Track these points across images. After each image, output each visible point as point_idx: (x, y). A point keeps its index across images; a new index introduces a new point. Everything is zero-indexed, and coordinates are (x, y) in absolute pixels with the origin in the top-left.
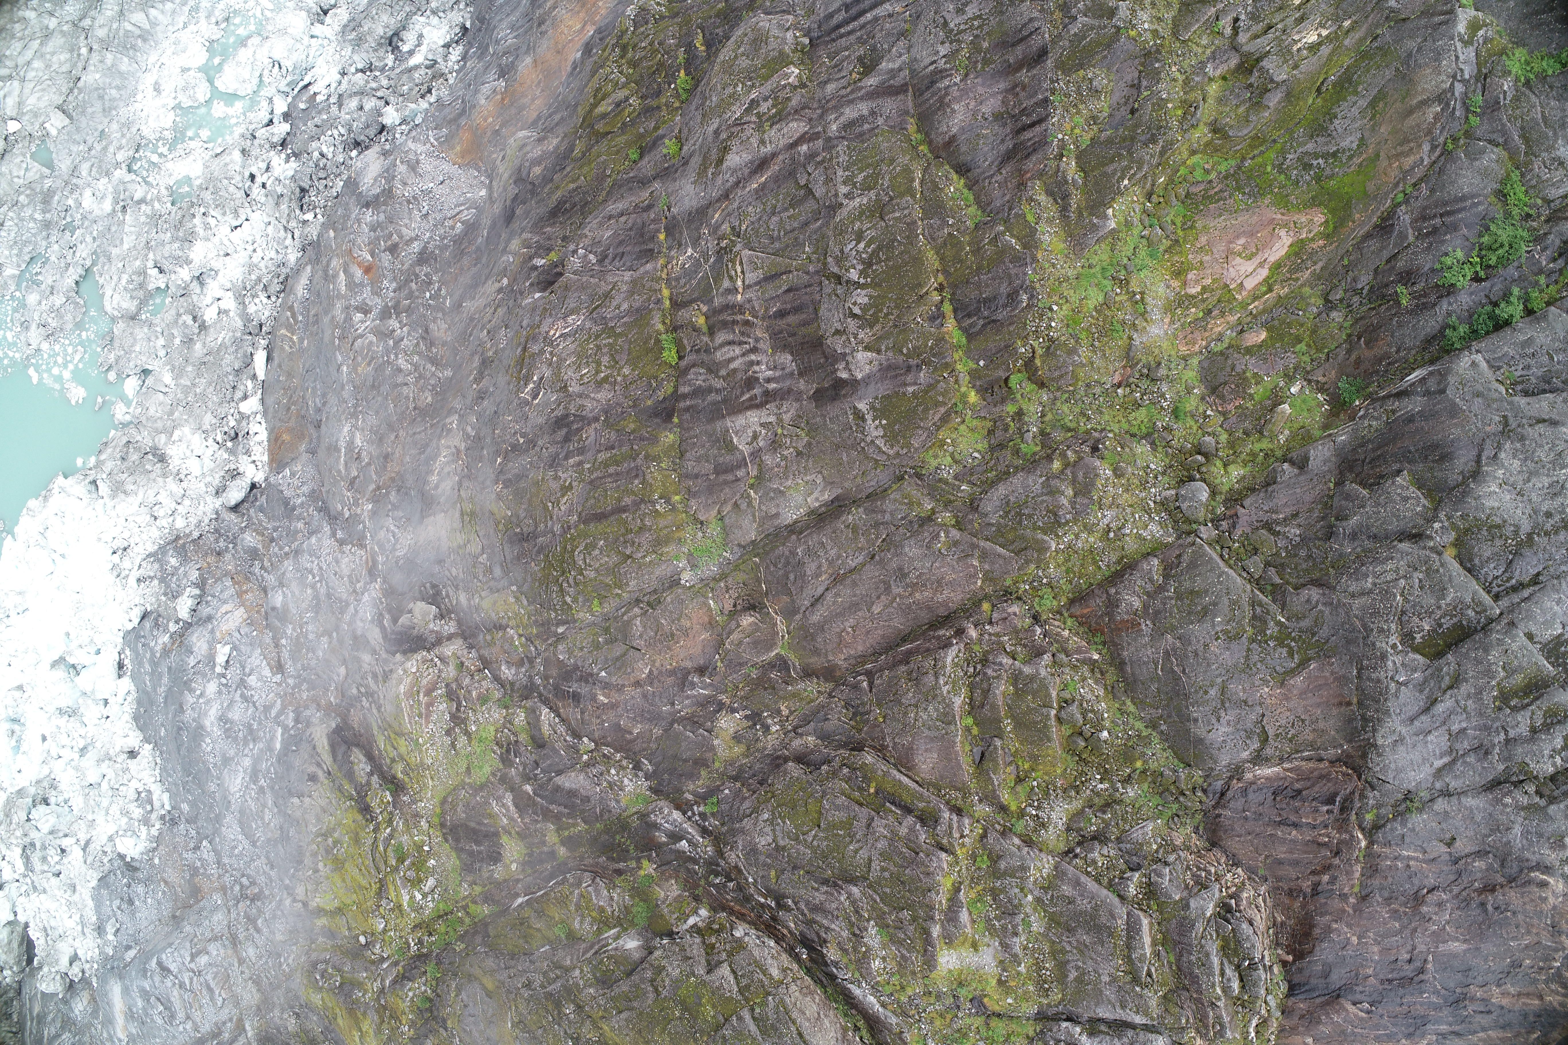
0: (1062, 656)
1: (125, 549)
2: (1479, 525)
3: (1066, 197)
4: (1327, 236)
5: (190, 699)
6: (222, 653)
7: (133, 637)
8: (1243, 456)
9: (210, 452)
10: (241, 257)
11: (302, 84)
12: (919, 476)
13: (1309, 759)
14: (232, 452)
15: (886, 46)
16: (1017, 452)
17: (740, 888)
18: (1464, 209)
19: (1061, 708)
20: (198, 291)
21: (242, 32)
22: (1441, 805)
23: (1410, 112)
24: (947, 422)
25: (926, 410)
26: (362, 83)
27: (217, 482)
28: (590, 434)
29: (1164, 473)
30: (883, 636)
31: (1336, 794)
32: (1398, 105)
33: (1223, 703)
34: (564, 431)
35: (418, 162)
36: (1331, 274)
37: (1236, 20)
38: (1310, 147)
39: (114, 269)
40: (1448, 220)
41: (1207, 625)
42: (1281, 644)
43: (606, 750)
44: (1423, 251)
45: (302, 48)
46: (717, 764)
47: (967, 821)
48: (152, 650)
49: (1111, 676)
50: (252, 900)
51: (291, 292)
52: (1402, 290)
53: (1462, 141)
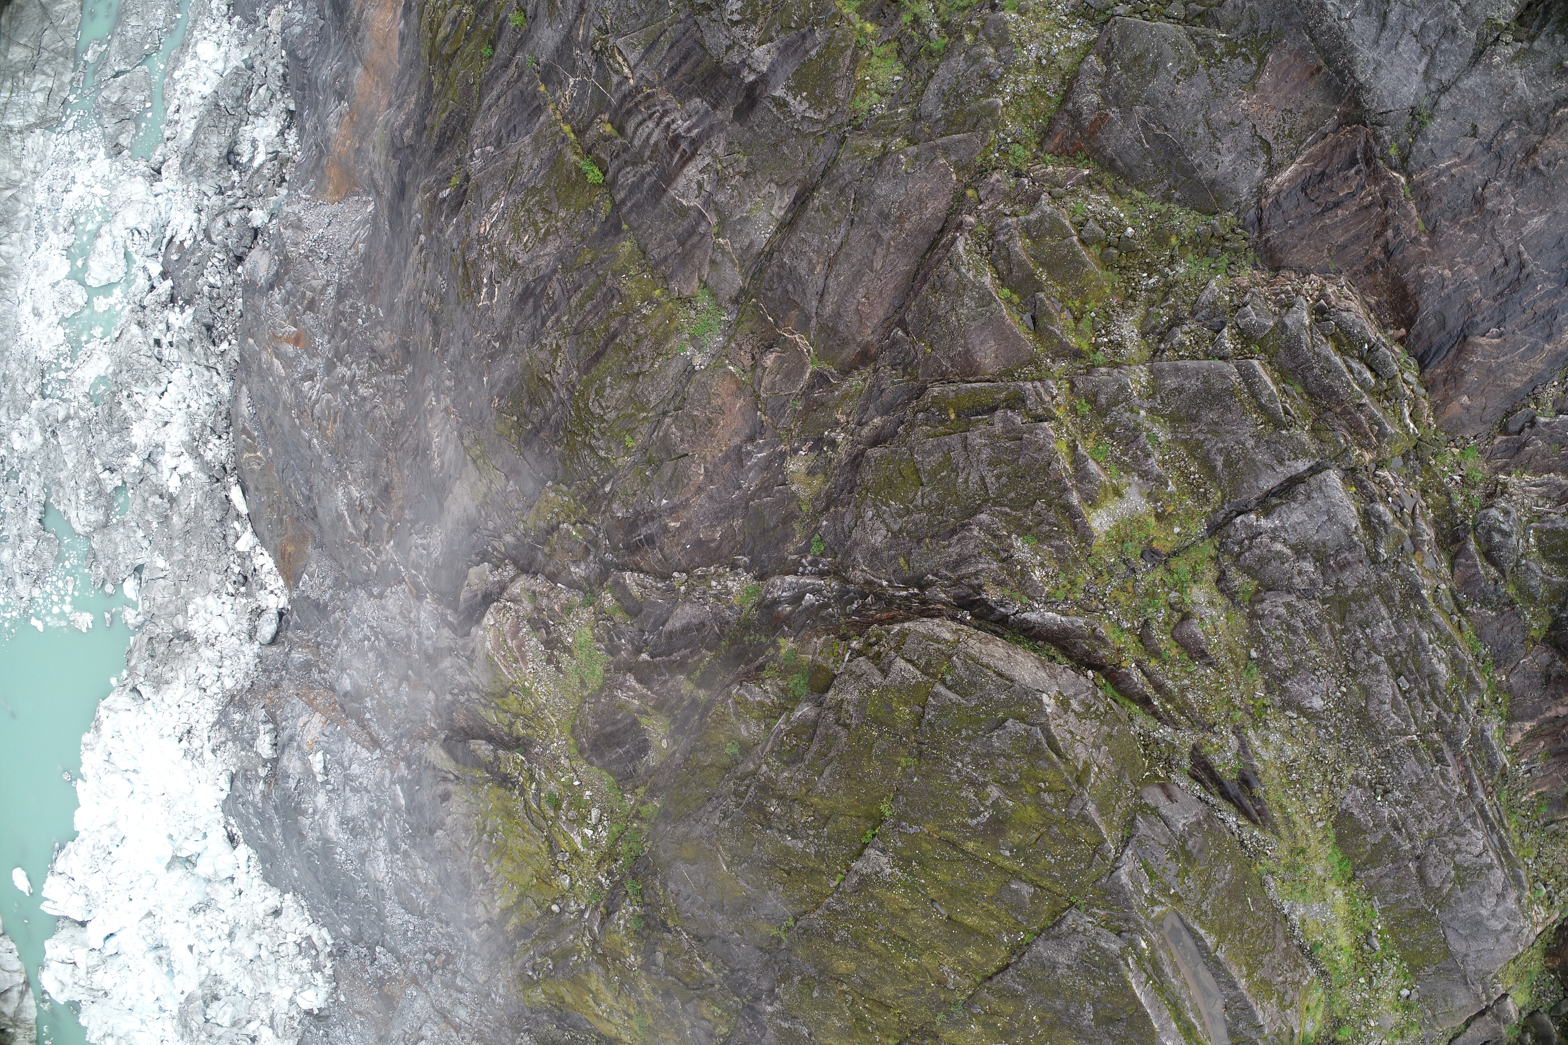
0: (1057, 190)
1: (189, 732)
5: (306, 821)
6: (317, 761)
7: (230, 804)
9: (228, 607)
10: (180, 418)
12: (858, 128)
13: (1314, 142)
14: (247, 595)
16: (930, 54)
17: (878, 597)
19: (1080, 231)
20: (153, 471)
22: (1445, 102)
24: (858, 61)
25: (836, 60)
26: (219, 203)
27: (245, 626)
28: (554, 288)
30: (896, 288)
31: (1354, 153)
33: (1214, 135)
34: (531, 301)
35: (300, 220)
39: (68, 490)
41: (1163, 75)
42: (1234, 56)
43: (698, 572)
45: (151, 208)
46: (804, 508)
47: (1050, 382)
48: (253, 804)
49: (1108, 180)
50: (443, 968)
51: (237, 417)
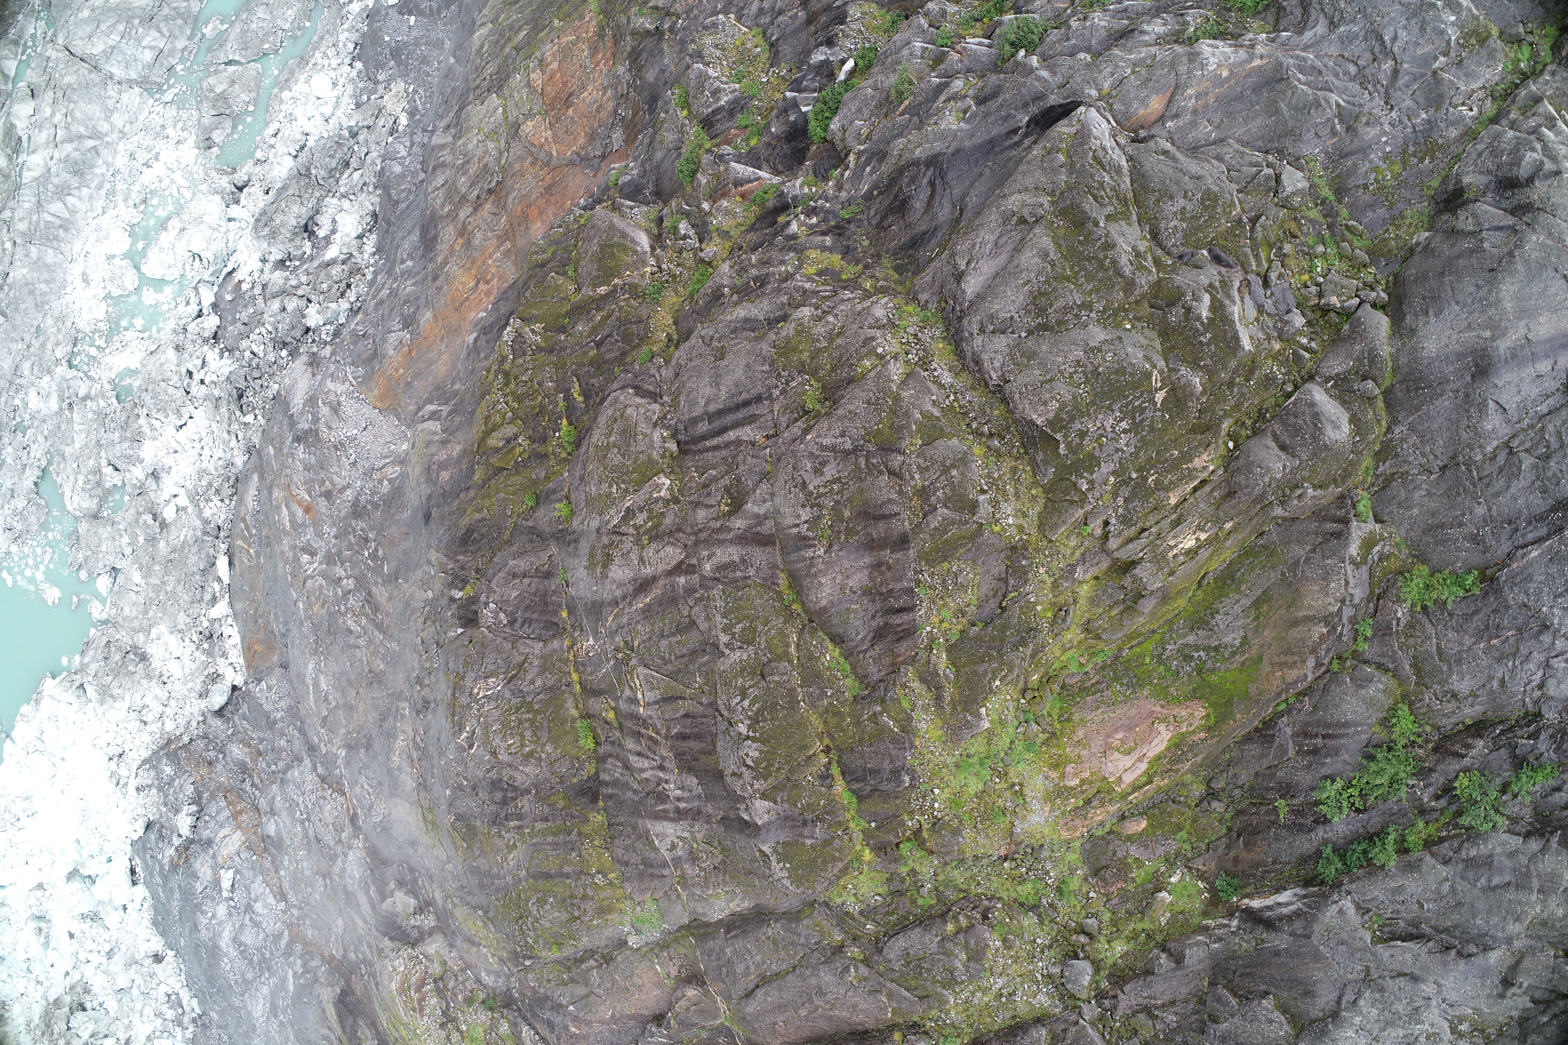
1: (120, 756)
3: (939, 688)
4: (1209, 729)
5: (203, 921)
6: (227, 878)
7: (140, 846)
8: (1126, 933)
9: (188, 652)
10: (191, 455)
11: (226, 271)
12: (827, 907)
14: (209, 653)
15: (750, 483)
16: (914, 902)
18: (1347, 735)
20: (154, 487)
23: (1295, 623)
24: (845, 874)
25: (825, 862)
26: (282, 281)
27: (198, 687)
28: (524, 804)
29: (1050, 948)
32: (1283, 611)
34: (500, 794)
35: (339, 404)
36: (1212, 764)
37: (1106, 524)
38: (1191, 639)
39: (69, 469)
40: (1330, 743)
44: (1303, 768)
45: (220, 236)
48: (160, 862)
51: (241, 502)
52: (1281, 803)
53: (1348, 663)
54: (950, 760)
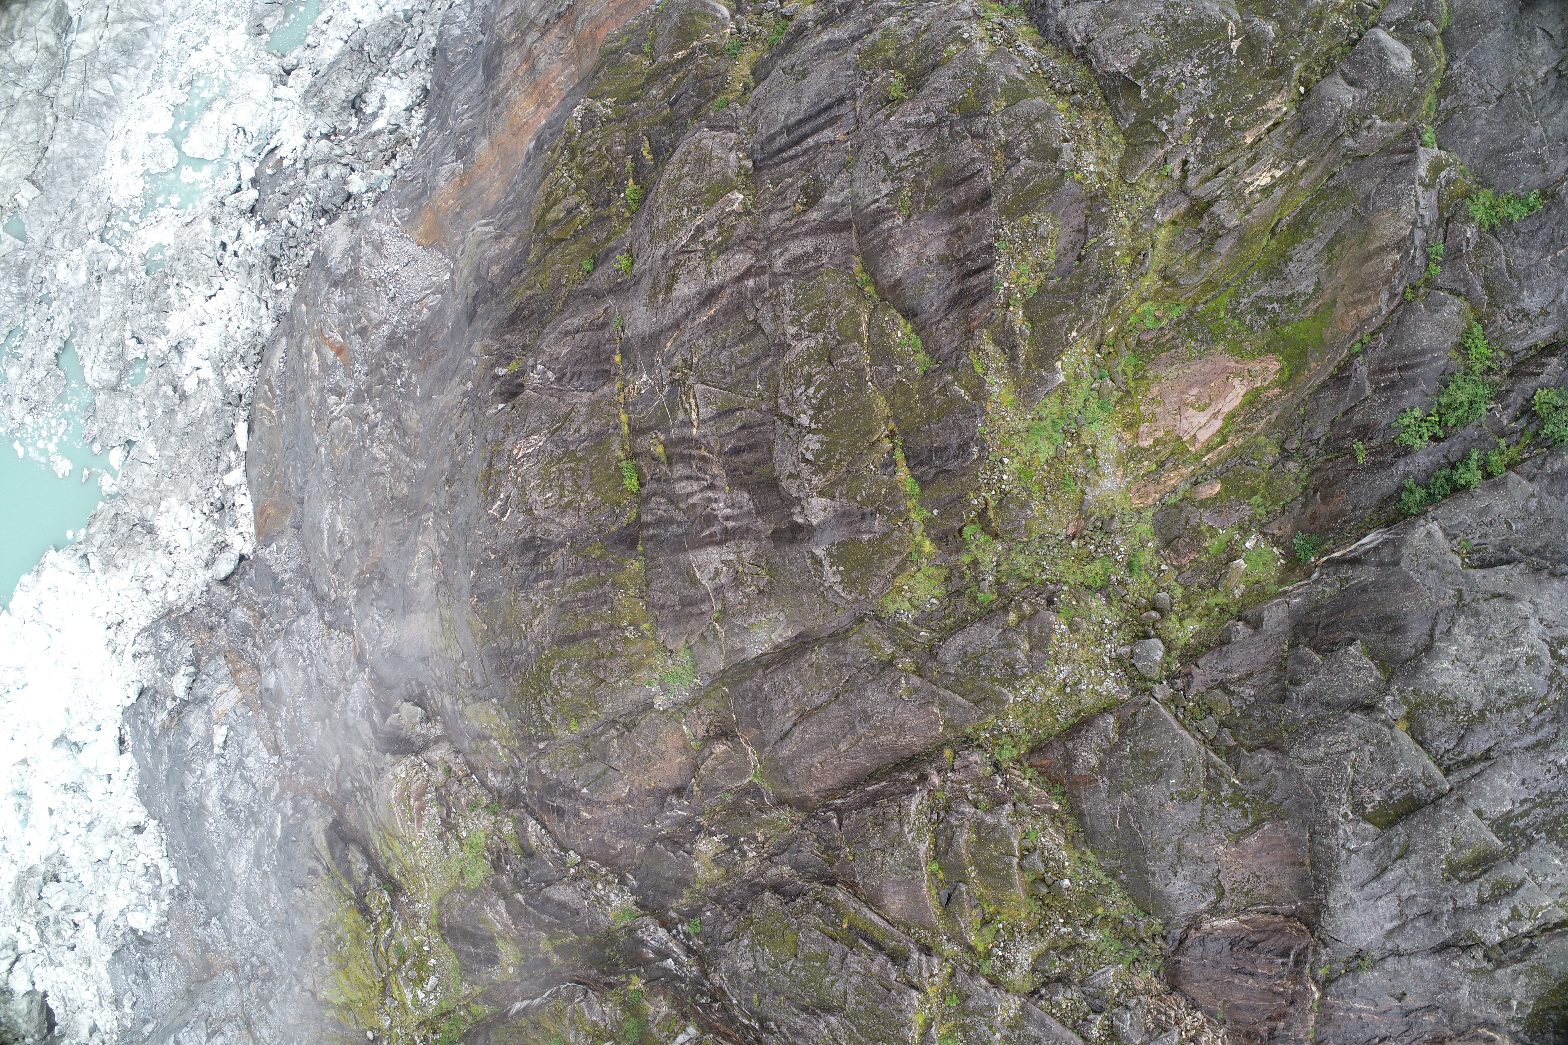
0: (1023, 806)
1: (119, 624)
2: (1430, 700)
3: (1014, 347)
4: (1283, 384)
5: (191, 779)
6: (220, 734)
7: (131, 713)
8: (1199, 610)
9: (197, 523)
10: (218, 326)
11: (268, 148)
12: (878, 618)
13: (1265, 912)
14: (219, 523)
15: (828, 177)
16: (973, 600)
17: (725, 1009)
18: (1423, 363)
19: (1023, 857)
20: (177, 360)
21: (206, 95)
22: (1391, 964)
23: (1368, 258)
24: (903, 570)
25: (882, 559)
26: (326, 150)
27: (205, 555)
28: (557, 559)
29: (1119, 628)
30: (851, 772)
31: (1290, 948)
32: (1355, 249)
33: (1179, 859)
34: (532, 554)
35: (382, 243)
36: (1287, 422)
37: (1185, 162)
38: (1264, 290)
39: (92, 341)
40: (1406, 374)
41: (1162, 786)
42: (1236, 805)
43: (592, 864)
44: (1380, 406)
45: (266, 112)
46: (698, 885)
47: (936, 961)
48: (151, 728)
49: (1071, 827)
50: (263, 981)
51: (267, 365)
52: (1358, 446)
53: (1422, 291)
54: (1021, 425)
